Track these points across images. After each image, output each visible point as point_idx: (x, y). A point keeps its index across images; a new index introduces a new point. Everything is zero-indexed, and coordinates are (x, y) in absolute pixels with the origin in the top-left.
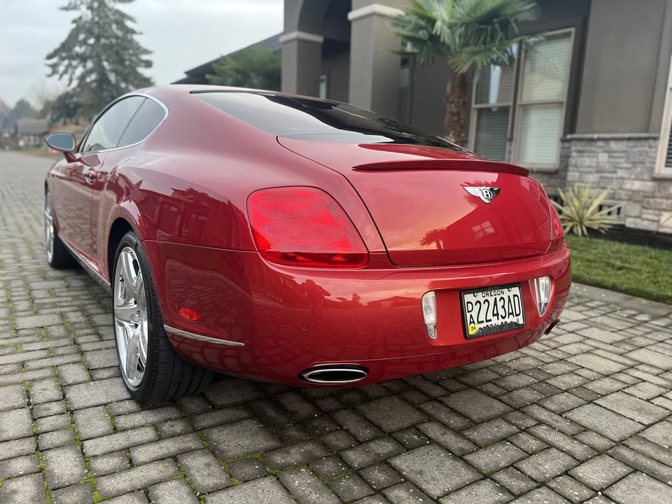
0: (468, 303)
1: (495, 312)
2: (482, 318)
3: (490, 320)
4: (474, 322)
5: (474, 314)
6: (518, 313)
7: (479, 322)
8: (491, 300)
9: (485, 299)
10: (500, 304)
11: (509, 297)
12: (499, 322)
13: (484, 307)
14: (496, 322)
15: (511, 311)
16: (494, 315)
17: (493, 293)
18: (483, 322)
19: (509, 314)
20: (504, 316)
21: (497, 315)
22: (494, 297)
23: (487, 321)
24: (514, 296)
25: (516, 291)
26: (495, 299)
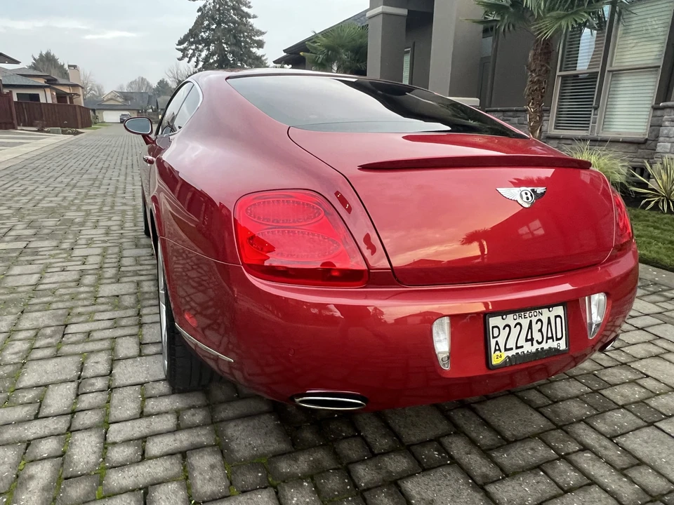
0: (493, 327)
1: (529, 337)
2: (511, 344)
3: (522, 347)
4: (499, 350)
5: (501, 340)
6: (559, 336)
7: (506, 350)
8: (525, 323)
9: (516, 322)
10: (536, 327)
11: (549, 318)
12: (536, 346)
13: (515, 331)
14: (528, 348)
15: (550, 335)
16: (527, 340)
17: (527, 315)
18: (511, 349)
19: (548, 338)
20: (540, 341)
21: (532, 340)
22: (529, 319)
23: (517, 348)
24: (556, 317)
25: (560, 310)
26: (531, 321)
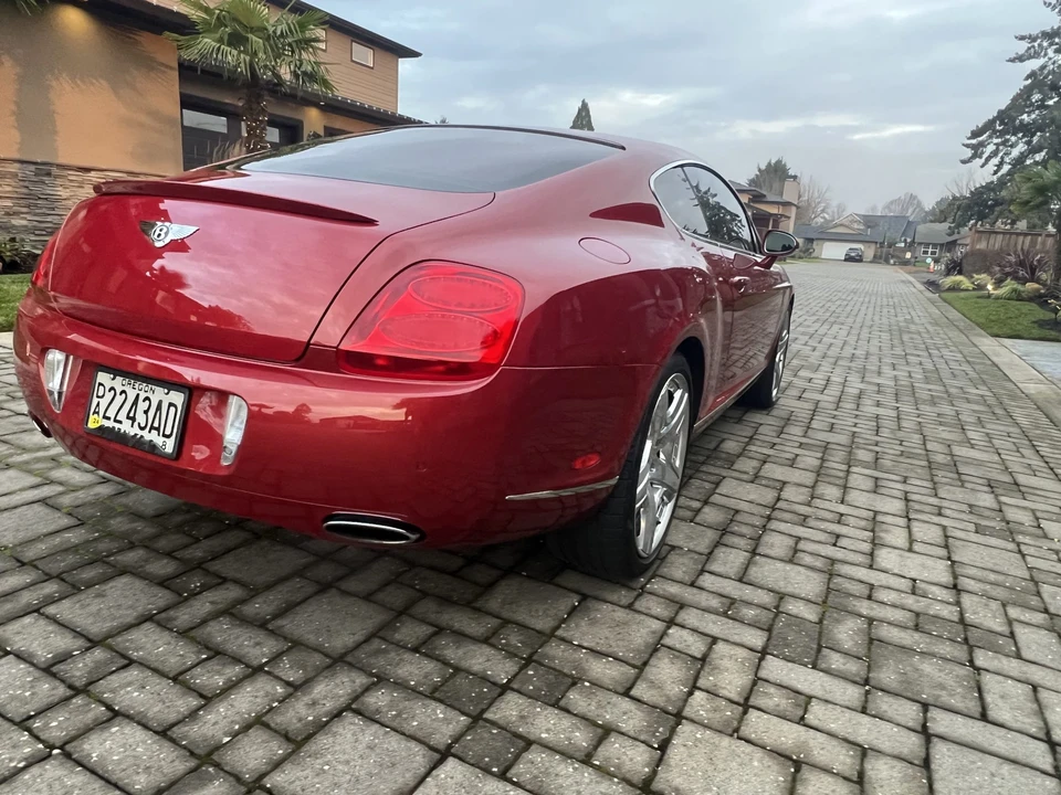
0: (100, 384)
1: (131, 415)
2: (111, 413)
3: (120, 422)
4: (98, 413)
5: (104, 403)
6: (168, 432)
7: (105, 417)
8: (131, 396)
9: (124, 388)
10: (142, 406)
11: (160, 403)
12: (133, 431)
13: (119, 399)
14: (126, 427)
15: (156, 425)
16: (128, 417)
17: (137, 386)
18: (109, 418)
19: (152, 428)
20: (143, 425)
21: (133, 419)
22: (137, 391)
23: (115, 421)
24: (171, 405)
25: (178, 398)
26: (138, 395)
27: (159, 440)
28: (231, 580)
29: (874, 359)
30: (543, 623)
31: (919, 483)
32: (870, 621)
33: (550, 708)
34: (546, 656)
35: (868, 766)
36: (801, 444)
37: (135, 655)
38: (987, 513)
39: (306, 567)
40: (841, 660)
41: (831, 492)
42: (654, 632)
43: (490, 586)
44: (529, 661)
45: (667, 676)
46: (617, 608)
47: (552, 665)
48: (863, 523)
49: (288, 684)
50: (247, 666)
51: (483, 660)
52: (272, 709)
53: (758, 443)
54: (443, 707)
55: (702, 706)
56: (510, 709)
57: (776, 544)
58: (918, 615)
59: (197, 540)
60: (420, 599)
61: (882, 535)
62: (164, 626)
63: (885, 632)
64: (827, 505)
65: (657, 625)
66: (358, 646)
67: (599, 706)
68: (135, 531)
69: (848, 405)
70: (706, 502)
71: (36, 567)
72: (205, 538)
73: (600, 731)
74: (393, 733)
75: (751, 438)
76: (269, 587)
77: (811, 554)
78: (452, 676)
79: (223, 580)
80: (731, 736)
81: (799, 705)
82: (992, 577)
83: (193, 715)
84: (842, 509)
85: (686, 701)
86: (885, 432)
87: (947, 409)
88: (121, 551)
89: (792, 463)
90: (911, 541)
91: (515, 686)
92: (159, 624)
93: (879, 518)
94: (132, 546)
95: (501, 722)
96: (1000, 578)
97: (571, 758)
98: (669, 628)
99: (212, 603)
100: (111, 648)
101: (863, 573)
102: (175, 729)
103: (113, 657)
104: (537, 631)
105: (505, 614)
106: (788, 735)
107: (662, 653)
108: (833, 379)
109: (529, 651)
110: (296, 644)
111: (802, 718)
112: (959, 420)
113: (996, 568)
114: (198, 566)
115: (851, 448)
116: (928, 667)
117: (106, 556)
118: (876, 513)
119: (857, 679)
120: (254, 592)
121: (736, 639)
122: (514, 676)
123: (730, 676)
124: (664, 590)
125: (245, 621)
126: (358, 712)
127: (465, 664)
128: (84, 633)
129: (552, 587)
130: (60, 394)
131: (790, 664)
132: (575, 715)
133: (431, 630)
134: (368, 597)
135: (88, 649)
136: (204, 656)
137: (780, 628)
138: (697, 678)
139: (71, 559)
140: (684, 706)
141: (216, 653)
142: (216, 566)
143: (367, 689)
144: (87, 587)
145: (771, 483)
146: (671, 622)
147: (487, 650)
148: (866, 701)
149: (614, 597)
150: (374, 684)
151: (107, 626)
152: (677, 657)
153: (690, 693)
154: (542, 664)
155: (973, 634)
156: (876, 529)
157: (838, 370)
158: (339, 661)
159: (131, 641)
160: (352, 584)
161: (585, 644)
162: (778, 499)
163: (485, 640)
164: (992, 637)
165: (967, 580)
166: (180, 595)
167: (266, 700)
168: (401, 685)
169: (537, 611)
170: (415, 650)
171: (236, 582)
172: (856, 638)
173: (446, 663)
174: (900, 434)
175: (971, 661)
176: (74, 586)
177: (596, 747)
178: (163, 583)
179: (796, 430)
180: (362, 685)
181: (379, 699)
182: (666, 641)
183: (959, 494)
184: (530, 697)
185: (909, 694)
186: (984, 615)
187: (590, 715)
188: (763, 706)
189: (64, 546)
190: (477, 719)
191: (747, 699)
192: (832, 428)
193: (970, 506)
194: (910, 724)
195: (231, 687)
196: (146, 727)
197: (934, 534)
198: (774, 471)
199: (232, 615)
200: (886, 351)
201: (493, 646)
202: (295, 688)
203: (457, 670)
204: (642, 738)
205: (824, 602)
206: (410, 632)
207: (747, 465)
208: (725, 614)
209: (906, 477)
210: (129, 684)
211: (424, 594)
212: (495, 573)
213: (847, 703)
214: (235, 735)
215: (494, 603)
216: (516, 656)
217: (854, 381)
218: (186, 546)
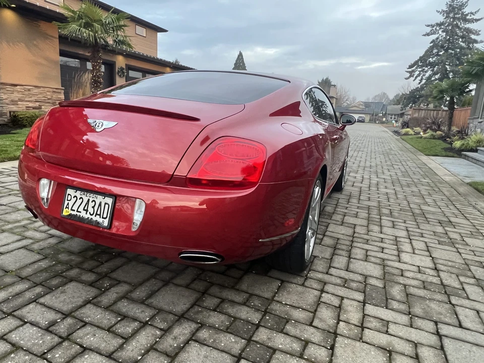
0: (69, 194)
1: (86, 208)
2: (75, 208)
3: (80, 212)
4: (68, 208)
5: (71, 203)
6: (105, 216)
7: (72, 210)
8: (85, 200)
9: (81, 196)
10: (91, 204)
11: (100, 203)
12: (88, 216)
13: (79, 201)
14: (83, 214)
15: (99, 213)
16: (84, 210)
17: (88, 195)
18: (74, 210)
19: (97, 214)
20: (92, 213)
21: (87, 211)
22: (88, 198)
23: (77, 211)
24: (106, 204)
25: (110, 201)
26: (89, 200)
27: (100, 220)
28: (122, 282)
29: (379, 167)
30: (268, 295)
31: (411, 223)
32: (405, 286)
33: (280, 334)
34: (272, 309)
35: (419, 351)
36: (358, 207)
37: (87, 320)
38: (442, 235)
39: (156, 273)
40: (397, 304)
41: (376, 228)
42: (316, 296)
43: (240, 279)
44: (266, 312)
45: (326, 316)
46: (298, 286)
47: (276, 314)
48: (392, 242)
49: (161, 329)
50: (140, 322)
51: (245, 313)
52: (156, 342)
53: (339, 207)
54: (233, 336)
55: (344, 328)
56: (262, 335)
57: (358, 253)
58: (424, 282)
59: (102, 263)
60: (211, 286)
61: (401, 247)
62: (97, 305)
63: (412, 290)
64: (375, 234)
65: (317, 293)
66: (188, 310)
67: (301, 331)
68: (72, 260)
69: (373, 189)
70: (324, 235)
71: (29, 280)
72: (105, 262)
73: (304, 342)
74: (214, 350)
75: (336, 205)
76: (141, 284)
77: (373, 257)
78: (234, 321)
79: (119, 282)
80: (360, 341)
81: (385, 326)
82: (450, 264)
83: (121, 347)
84: (382, 236)
85: (337, 327)
86: (391, 200)
87: (415, 189)
88: (67, 270)
89: (356, 216)
90: (413, 249)
91: (262, 324)
92: (95, 304)
93: (398, 239)
94: (72, 268)
95: (260, 341)
96: (454, 264)
97: (294, 356)
98: (322, 293)
99: (117, 293)
100: (75, 318)
101: (397, 264)
102: (114, 354)
103: (76, 322)
104: (266, 298)
105: (250, 292)
106: (383, 339)
107: (322, 305)
108: (365, 177)
109: (264, 308)
110: (160, 311)
111: (387, 331)
112: (421, 194)
113: (450, 260)
114: (105, 276)
115: (379, 208)
116: (433, 305)
117: (61, 273)
118: (396, 237)
119: (406, 312)
120: (135, 287)
121: (351, 297)
122: (261, 320)
123: (353, 314)
124: (316, 276)
125: (134, 301)
126: (196, 341)
127: (238, 315)
128: (60, 311)
129: (267, 277)
130: (47, 199)
131: (376, 307)
132: (292, 336)
133: (219, 300)
134: (187, 287)
135: (64, 318)
136: (119, 319)
137: (369, 291)
138: (339, 316)
139: (45, 275)
140: (337, 329)
141: (124, 317)
142: (114, 275)
143: (197, 330)
144: (56, 289)
145: (350, 225)
146: (322, 291)
147: (246, 308)
148: (411, 322)
149: (295, 281)
150: (200, 327)
151: (70, 306)
152: (328, 307)
153: (338, 323)
154: (272, 314)
155: (448, 290)
156: (398, 244)
157: (366, 173)
158: (181, 317)
159: (84, 313)
160: (178, 281)
161: (288, 303)
162: (354, 232)
163: (244, 304)
164: (456, 290)
165: (440, 266)
166: (101, 290)
167: (153, 338)
168: (212, 327)
169: (263, 289)
170: (215, 310)
171: (125, 282)
172: (401, 294)
173: (230, 316)
174: (398, 201)
175: (450, 302)
176: (50, 288)
177: (304, 350)
178: (91, 284)
179: (354, 201)
180: (195, 328)
181: (204, 334)
182: (322, 300)
183: (428, 227)
184: (270, 329)
185: (428, 318)
186: (451, 281)
187: (298, 336)
188: (370, 327)
189: (40, 269)
190: (249, 340)
191: (362, 324)
192: (369, 199)
193: (434, 232)
194: (432, 331)
195: (135, 333)
196: (101, 354)
197: (422, 246)
198: (350, 220)
199: (127, 298)
200: (384, 164)
201: (248, 306)
202: (166, 331)
203: (235, 318)
204: (322, 345)
205: (384, 278)
206: (210, 302)
207: (338, 217)
208: (344, 286)
209: (405, 220)
210: (88, 334)
211: (212, 284)
212: (241, 272)
213: (404, 324)
214: (143, 355)
215: (244, 286)
216: (259, 310)
217: (373, 177)
218: (98, 266)
